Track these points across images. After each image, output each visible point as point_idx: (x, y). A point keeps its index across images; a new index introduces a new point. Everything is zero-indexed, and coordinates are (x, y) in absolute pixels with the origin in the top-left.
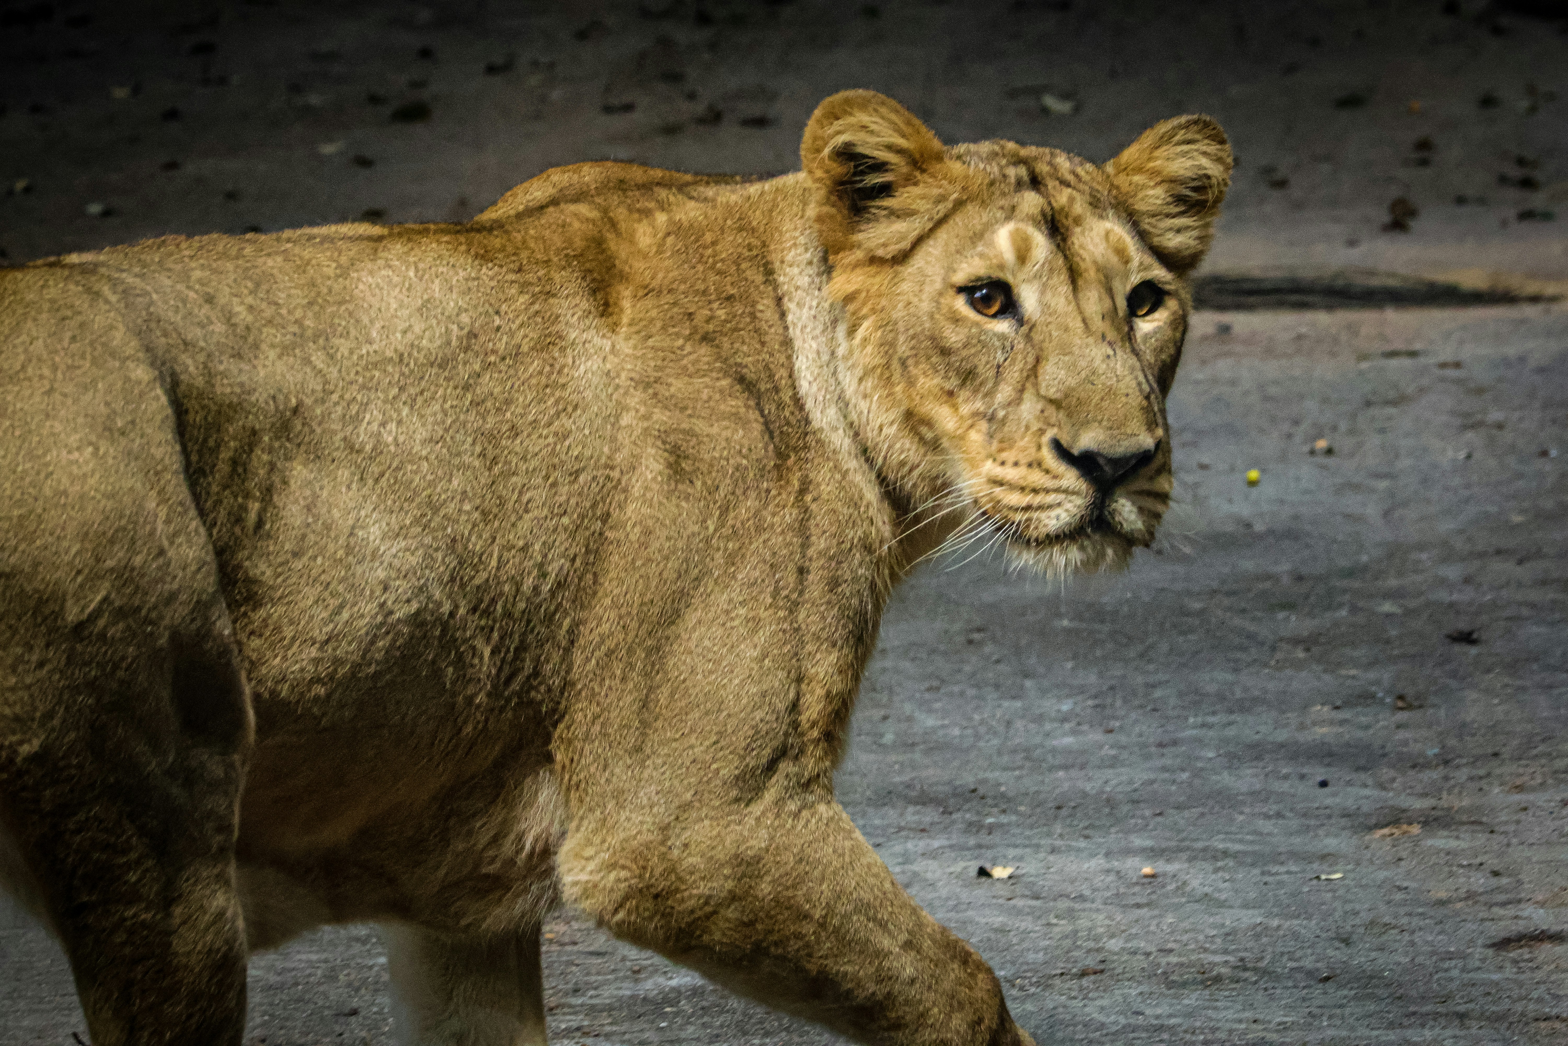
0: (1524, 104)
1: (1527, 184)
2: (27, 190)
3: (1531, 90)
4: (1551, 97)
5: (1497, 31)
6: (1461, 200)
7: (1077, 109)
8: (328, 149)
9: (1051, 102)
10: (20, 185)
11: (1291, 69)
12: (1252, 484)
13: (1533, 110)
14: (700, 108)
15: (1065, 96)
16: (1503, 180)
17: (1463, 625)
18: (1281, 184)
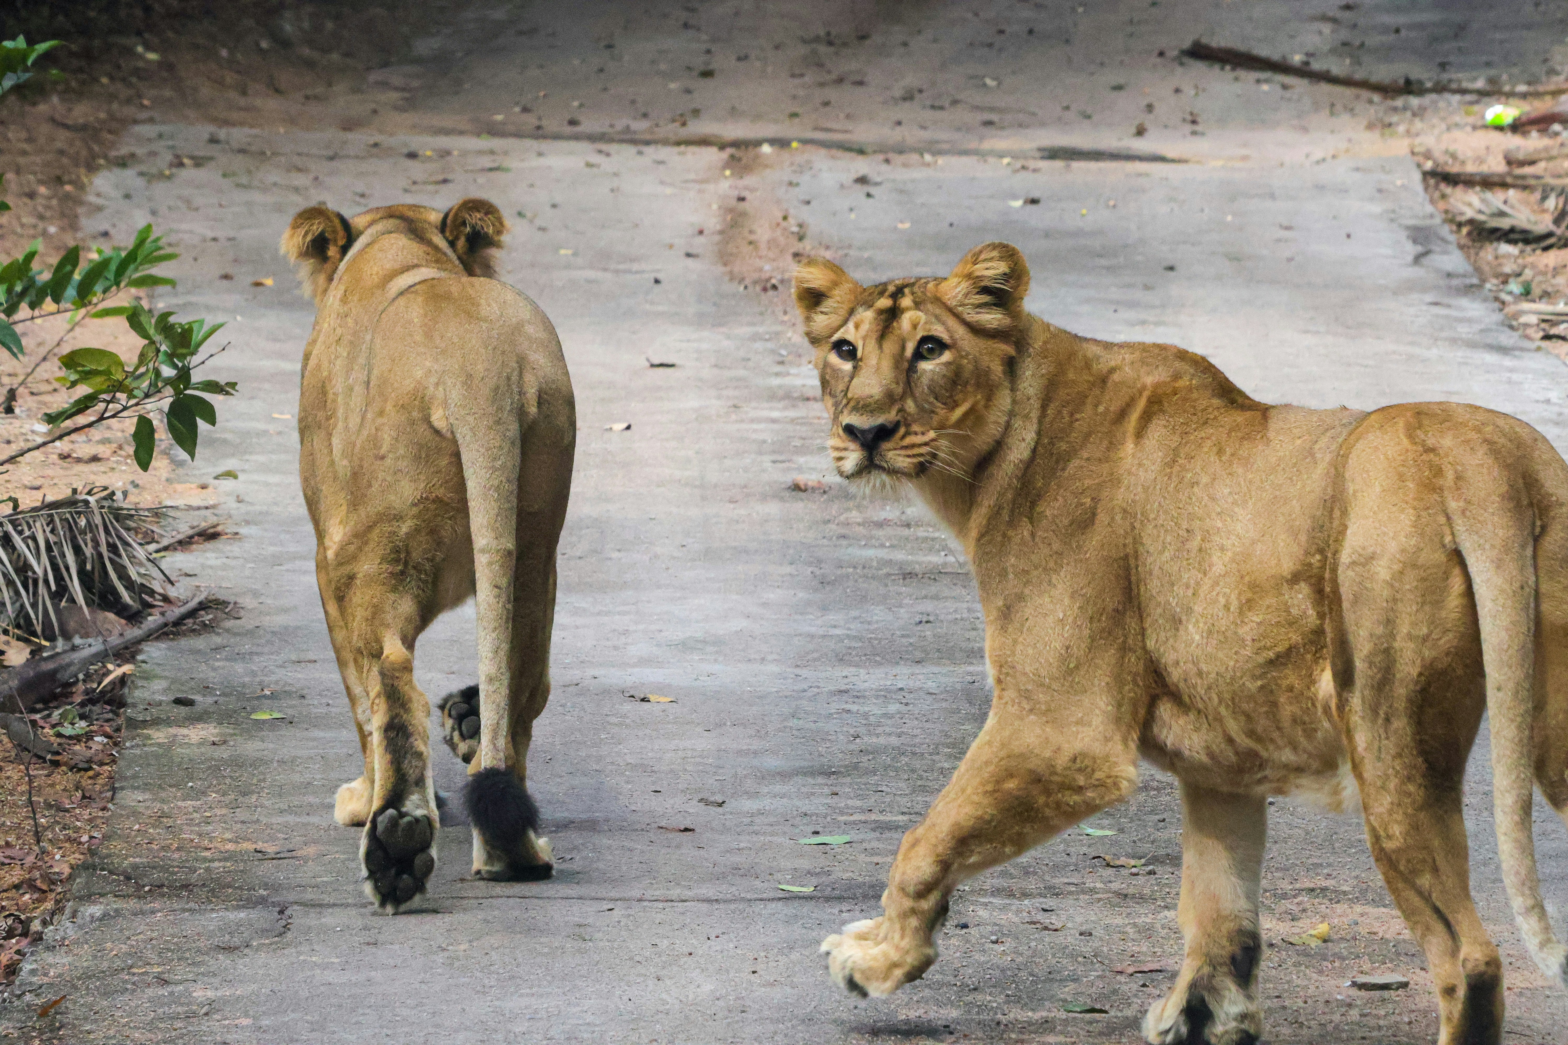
0: (1193, 92)
1: (1194, 122)
2: (545, 96)
3: (1196, 87)
4: (1204, 90)
5: (1182, 64)
6: (1166, 127)
7: (999, 84)
8: (673, 86)
9: (989, 82)
10: (542, 94)
11: (1092, 74)
12: (1083, 216)
13: (1197, 94)
14: (834, 76)
15: (994, 79)
16: (1184, 120)
17: (1170, 264)
18: (1089, 117)
